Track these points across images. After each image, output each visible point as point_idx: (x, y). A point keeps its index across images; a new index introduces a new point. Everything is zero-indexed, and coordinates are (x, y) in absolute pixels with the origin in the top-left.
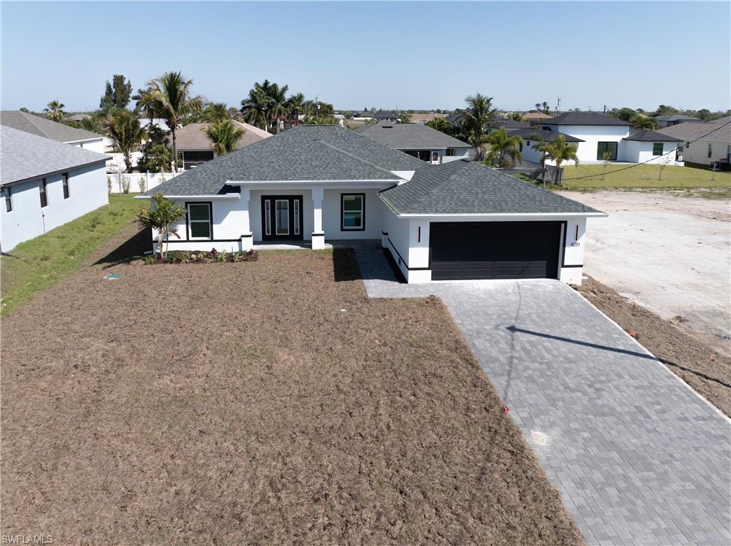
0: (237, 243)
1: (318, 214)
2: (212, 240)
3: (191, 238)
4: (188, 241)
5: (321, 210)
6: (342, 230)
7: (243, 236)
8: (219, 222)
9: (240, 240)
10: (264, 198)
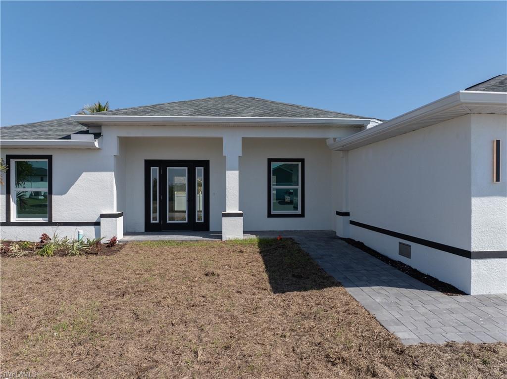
0: (92, 228)
1: (232, 178)
2: (50, 223)
3: (14, 218)
4: (8, 223)
5: (237, 173)
6: (270, 215)
7: (102, 216)
8: (63, 192)
9: (97, 224)
10: (149, 164)
